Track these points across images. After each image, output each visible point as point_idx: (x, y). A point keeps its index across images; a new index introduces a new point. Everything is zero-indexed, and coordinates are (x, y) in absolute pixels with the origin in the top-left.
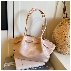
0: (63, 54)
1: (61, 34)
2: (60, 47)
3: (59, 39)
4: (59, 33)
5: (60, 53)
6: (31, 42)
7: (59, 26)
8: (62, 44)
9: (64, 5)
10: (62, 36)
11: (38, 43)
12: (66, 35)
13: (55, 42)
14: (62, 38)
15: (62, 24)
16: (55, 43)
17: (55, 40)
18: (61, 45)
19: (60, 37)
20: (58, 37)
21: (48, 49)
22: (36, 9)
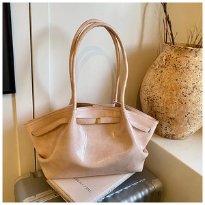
0: (174, 139)
1: (172, 87)
2: (169, 122)
3: (167, 101)
4: (164, 84)
5: (168, 138)
6: (96, 123)
7: (162, 67)
8: (175, 113)
9: (165, 11)
10: (174, 92)
11: (116, 120)
12: (183, 90)
13: (155, 112)
14: (175, 97)
15: (167, 63)
16: (154, 115)
17: (156, 104)
18: (172, 115)
19: (169, 97)
20: (163, 96)
21: (141, 133)
22: (95, 24)
